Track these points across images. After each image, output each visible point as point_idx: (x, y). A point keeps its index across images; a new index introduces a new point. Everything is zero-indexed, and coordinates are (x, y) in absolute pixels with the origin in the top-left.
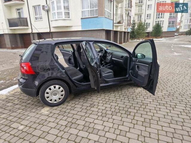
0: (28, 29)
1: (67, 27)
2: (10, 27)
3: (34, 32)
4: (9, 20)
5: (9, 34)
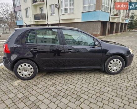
0: (45, 21)
1: (71, 19)
2: (35, 20)
3: (49, 23)
4: (35, 15)
5: (34, 25)
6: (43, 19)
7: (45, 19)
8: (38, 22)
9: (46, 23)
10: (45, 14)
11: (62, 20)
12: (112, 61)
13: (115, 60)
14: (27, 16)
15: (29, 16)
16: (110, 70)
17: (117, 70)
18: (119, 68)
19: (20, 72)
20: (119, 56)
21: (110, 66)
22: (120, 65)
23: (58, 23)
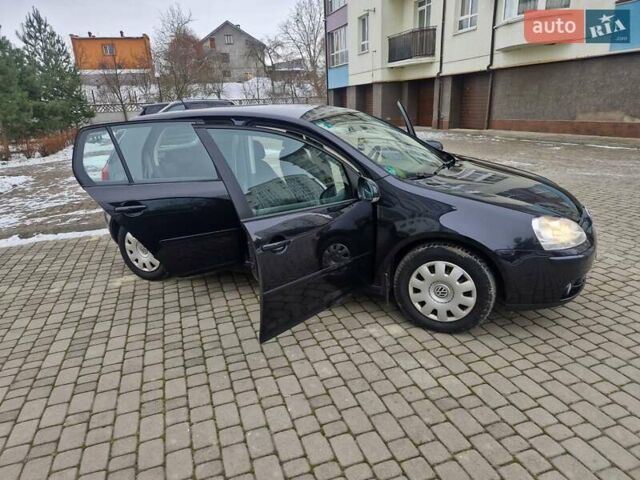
0: (432, 63)
2: (389, 62)
3: (444, 73)
4: (392, 41)
5: (383, 84)
6: (426, 55)
7: (433, 54)
8: (402, 67)
9: (433, 72)
10: (434, 30)
11: (507, 50)
12: (424, 269)
13: (441, 265)
14: (363, 46)
15: (370, 45)
16: (418, 307)
17: (450, 314)
18: (463, 307)
19: (131, 252)
20: (459, 251)
21: (417, 291)
22: (468, 294)
23: (485, 68)
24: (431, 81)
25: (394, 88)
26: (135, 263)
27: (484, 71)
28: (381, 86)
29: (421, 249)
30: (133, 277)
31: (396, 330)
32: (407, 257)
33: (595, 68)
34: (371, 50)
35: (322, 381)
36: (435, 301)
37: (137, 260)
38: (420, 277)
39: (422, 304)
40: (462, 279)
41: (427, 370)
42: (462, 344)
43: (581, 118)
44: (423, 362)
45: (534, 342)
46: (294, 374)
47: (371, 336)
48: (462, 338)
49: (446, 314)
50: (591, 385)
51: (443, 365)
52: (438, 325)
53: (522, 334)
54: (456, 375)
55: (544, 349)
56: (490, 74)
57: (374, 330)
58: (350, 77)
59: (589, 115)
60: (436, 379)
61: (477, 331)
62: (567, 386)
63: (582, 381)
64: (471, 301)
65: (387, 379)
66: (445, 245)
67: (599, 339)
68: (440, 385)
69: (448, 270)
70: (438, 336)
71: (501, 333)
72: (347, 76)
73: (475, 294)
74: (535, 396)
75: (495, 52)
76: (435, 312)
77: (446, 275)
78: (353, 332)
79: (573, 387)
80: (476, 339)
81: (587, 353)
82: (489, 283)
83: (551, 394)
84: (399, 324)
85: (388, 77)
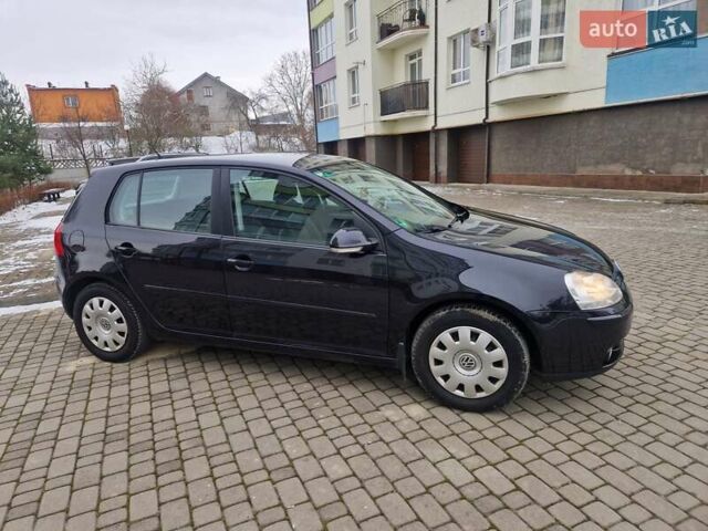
0: (426, 116)
1: (548, 97)
2: (382, 114)
3: (440, 126)
4: (383, 94)
5: (377, 137)
6: (419, 109)
7: (427, 107)
8: (395, 121)
9: (428, 125)
10: (427, 83)
11: (502, 104)
12: (445, 336)
13: (465, 331)
14: (354, 99)
15: (361, 98)
16: (441, 381)
17: (478, 388)
18: (493, 380)
19: (90, 328)
20: (485, 314)
21: (438, 362)
22: (498, 364)
23: (481, 122)
24: (425, 135)
25: (388, 141)
26: (94, 342)
27: (481, 125)
28: (373, 140)
29: (442, 313)
30: (91, 360)
31: (417, 410)
32: (426, 324)
33: (593, 120)
34: (362, 103)
35: (332, 483)
36: (460, 374)
37: (96, 338)
38: (441, 346)
39: (446, 378)
40: (491, 347)
41: (459, 461)
42: (496, 425)
43: (582, 171)
44: (453, 451)
45: (576, 418)
46: (297, 476)
47: (388, 420)
48: (496, 418)
49: (474, 390)
50: (650, 468)
51: (477, 454)
52: (465, 403)
53: (562, 410)
54: (494, 465)
55: (590, 426)
56: (485, 127)
57: (390, 412)
58: (341, 131)
59: (589, 168)
60: (472, 472)
61: (511, 408)
62: (623, 471)
63: (639, 464)
64: (503, 372)
65: (412, 475)
66: (469, 307)
67: (646, 411)
68: (477, 480)
69: (474, 336)
70: (466, 416)
71: (538, 409)
72: (338, 130)
73: (506, 363)
74: (589, 487)
75: (490, 105)
76: (461, 387)
77: (473, 343)
78: (366, 416)
79: (630, 472)
80: (511, 418)
81: (638, 430)
82: (522, 349)
83: (607, 484)
84: (419, 403)
85: (381, 131)
